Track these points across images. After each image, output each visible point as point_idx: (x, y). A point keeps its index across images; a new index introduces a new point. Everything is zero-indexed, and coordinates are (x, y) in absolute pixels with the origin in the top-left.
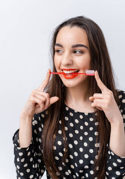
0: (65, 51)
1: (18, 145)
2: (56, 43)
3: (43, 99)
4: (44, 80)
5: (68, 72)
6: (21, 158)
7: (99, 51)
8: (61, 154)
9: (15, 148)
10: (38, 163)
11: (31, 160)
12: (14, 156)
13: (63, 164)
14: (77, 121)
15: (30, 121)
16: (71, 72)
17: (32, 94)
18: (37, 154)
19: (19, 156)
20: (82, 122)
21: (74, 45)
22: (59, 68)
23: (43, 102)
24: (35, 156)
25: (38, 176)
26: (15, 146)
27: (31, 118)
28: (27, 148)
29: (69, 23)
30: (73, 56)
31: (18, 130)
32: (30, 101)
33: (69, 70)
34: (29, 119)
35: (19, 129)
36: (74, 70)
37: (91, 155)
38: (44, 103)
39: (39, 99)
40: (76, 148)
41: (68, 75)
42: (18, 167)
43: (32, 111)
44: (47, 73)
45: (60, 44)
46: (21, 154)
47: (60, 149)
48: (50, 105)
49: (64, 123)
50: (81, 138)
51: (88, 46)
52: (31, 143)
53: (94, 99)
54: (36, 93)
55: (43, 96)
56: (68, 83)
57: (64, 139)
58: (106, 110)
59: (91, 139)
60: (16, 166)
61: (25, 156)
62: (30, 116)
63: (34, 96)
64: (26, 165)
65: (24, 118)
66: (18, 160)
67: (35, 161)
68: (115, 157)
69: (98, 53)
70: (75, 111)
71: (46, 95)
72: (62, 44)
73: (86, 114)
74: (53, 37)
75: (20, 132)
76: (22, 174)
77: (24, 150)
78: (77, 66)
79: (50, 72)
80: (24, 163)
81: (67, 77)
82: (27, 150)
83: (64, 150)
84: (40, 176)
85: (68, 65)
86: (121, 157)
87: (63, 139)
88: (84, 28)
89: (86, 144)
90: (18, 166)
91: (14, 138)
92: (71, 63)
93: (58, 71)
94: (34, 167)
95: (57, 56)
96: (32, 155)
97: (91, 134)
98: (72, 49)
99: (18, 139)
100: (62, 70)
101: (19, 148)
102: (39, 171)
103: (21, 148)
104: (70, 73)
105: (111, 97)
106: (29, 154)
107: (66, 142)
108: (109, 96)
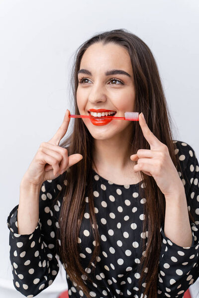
0: (94, 81)
1: (16, 230)
2: (80, 69)
3: (58, 158)
4: (60, 128)
5: (99, 115)
6: (20, 251)
7: (148, 82)
8: (89, 250)
9: (11, 235)
10: (47, 259)
11: (37, 254)
12: (9, 247)
13: (93, 264)
14: (112, 198)
15: (37, 193)
16: (103, 114)
17: (41, 149)
18: (46, 246)
19: (17, 249)
20: (120, 200)
21: (109, 71)
22: (84, 109)
23: (57, 161)
24: (42, 248)
25: (47, 279)
26: (11, 231)
27: (37, 187)
28: (30, 235)
29: (102, 38)
30: (106, 90)
31: (17, 207)
32: (37, 161)
33: (101, 111)
34: (35, 189)
35: (18, 205)
36: (108, 111)
37: (135, 251)
38: (60, 163)
39: (52, 157)
40: (111, 242)
41: (98, 120)
42: (16, 266)
43: (40, 177)
44: (65, 116)
45: (88, 70)
46: (20, 245)
47: (88, 242)
48: (68, 167)
49: (93, 202)
50: (119, 226)
51: (131, 74)
52: (36, 228)
53: (138, 158)
54: (46, 148)
55: (58, 153)
56: (98, 132)
57: (94, 227)
58: (157, 175)
59: (134, 226)
60: (12, 264)
61: (26, 248)
62: (36, 185)
63: (44, 153)
64: (27, 263)
65: (27, 188)
66: (15, 254)
67: (43, 257)
68: (175, 248)
69: (147, 85)
70: (109, 182)
71: (63, 151)
72: (90, 70)
73: (127, 187)
74: (76, 60)
75: (19, 210)
76: (21, 277)
77: (24, 238)
78: (113, 105)
79: (70, 116)
80: (25, 259)
81: (97, 122)
82: (30, 238)
83: (94, 243)
84: (51, 281)
85: (99, 102)
86: (184, 248)
87: (92, 227)
88: (126, 46)
89: (126, 235)
90: (14, 264)
91: (9, 219)
92: (103, 99)
93: (82, 113)
94: (40, 265)
95: (81, 90)
96: (38, 247)
97: (134, 218)
98: (105, 77)
99: (17, 220)
100: (89, 112)
101: (16, 235)
102: (49, 272)
103: (20, 235)
104: (102, 117)
105: (165, 155)
106: (33, 245)
107: (96, 232)
108: (161, 154)
